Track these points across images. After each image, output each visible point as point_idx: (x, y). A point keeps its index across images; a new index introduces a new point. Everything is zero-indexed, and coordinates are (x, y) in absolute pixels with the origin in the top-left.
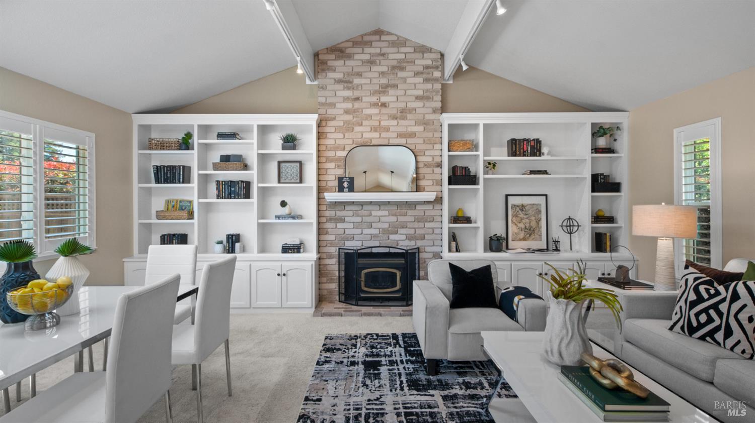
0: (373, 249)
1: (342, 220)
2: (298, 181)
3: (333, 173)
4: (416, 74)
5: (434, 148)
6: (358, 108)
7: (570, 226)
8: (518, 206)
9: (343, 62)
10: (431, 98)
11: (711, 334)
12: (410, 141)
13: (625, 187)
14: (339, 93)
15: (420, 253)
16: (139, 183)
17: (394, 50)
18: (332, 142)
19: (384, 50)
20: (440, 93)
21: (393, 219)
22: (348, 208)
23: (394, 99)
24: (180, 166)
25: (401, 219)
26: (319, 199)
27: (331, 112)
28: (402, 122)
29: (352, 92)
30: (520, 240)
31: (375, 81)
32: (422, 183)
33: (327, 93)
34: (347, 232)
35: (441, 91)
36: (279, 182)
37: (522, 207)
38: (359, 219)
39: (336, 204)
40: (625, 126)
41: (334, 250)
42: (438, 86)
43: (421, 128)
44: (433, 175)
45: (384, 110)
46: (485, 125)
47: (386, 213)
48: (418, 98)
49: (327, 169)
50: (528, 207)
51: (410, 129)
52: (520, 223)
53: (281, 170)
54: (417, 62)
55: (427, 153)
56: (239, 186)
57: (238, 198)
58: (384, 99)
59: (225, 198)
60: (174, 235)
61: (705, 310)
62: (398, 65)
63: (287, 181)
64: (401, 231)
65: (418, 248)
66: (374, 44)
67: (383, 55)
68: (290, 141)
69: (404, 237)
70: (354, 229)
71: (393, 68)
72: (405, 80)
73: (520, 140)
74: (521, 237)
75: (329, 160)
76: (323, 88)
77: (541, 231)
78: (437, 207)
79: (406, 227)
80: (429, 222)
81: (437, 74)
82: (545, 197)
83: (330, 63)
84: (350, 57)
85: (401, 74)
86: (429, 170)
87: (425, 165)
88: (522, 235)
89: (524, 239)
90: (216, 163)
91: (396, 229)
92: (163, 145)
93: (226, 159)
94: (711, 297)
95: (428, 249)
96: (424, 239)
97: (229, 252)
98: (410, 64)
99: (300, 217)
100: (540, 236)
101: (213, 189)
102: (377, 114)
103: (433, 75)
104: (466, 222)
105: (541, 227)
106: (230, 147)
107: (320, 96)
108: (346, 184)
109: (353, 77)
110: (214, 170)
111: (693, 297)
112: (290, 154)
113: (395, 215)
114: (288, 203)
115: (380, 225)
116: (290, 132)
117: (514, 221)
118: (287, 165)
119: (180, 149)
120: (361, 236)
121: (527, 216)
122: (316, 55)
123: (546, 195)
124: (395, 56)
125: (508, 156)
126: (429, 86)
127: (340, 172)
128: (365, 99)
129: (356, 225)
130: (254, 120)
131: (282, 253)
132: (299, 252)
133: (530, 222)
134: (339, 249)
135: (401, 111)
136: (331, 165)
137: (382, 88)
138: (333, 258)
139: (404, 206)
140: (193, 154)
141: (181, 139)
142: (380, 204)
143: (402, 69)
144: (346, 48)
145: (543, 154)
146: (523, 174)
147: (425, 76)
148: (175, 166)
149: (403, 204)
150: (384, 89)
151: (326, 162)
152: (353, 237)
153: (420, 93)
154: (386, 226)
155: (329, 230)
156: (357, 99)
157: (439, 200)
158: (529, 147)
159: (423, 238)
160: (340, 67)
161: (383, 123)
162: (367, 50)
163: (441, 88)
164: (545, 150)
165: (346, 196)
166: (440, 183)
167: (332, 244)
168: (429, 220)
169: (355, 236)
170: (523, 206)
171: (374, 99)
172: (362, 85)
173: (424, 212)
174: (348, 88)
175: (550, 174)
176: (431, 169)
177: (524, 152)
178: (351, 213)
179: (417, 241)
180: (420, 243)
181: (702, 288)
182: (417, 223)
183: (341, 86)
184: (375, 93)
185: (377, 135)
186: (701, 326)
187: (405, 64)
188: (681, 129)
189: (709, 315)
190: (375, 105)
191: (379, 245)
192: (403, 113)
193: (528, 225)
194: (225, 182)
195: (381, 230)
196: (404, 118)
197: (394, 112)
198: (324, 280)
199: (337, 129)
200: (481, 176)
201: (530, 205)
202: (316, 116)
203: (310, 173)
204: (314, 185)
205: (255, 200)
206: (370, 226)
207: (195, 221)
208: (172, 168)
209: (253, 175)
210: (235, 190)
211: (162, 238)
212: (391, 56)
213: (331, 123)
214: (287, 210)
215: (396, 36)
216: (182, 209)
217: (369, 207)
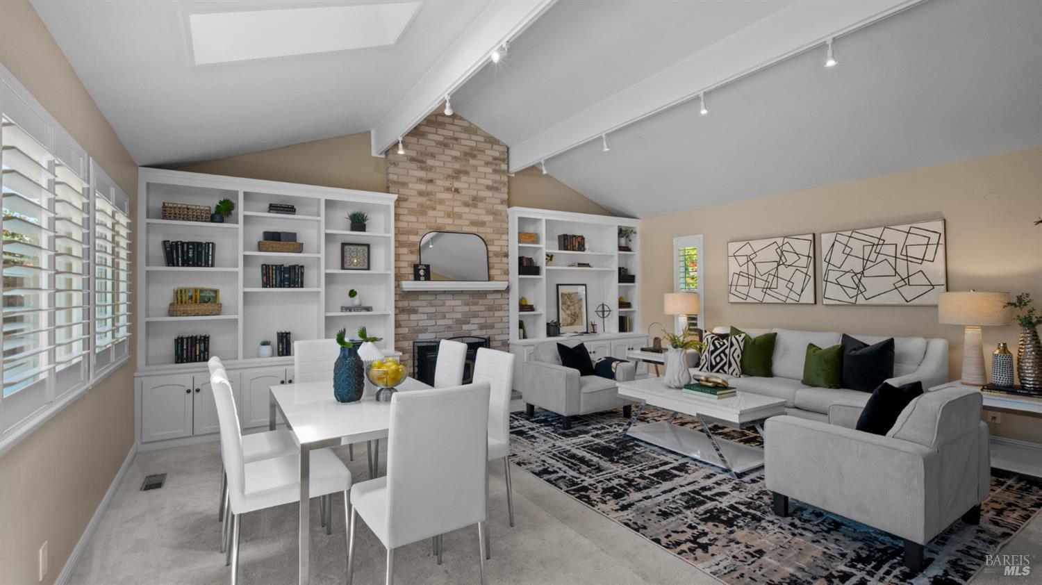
1: (414, 311)
2: (366, 267)
3: (409, 259)
4: (487, 164)
5: (502, 238)
6: (431, 191)
7: (603, 311)
8: (565, 295)
9: (416, 139)
10: (499, 189)
11: (722, 368)
12: (481, 230)
13: (637, 279)
14: (411, 173)
15: (490, 343)
17: (466, 136)
18: (406, 224)
19: (457, 135)
20: (507, 186)
21: (466, 309)
22: (421, 297)
23: (466, 186)
24: (209, 243)
25: (474, 308)
26: (398, 286)
27: (407, 192)
28: (474, 210)
29: (425, 173)
30: (568, 325)
31: (448, 165)
32: (493, 272)
33: (397, 170)
34: (421, 324)
35: (507, 183)
37: (569, 296)
38: (432, 310)
39: (409, 294)
40: (638, 230)
41: (409, 345)
42: (505, 179)
43: (489, 218)
44: (501, 264)
45: (457, 196)
46: (546, 220)
47: (459, 302)
48: (489, 188)
50: (573, 295)
51: (481, 218)
52: (567, 309)
53: (345, 254)
54: (487, 152)
55: (496, 242)
56: (295, 272)
57: (292, 287)
58: (457, 185)
59: (276, 287)
61: (719, 355)
62: (470, 152)
63: (352, 267)
64: (474, 321)
65: (489, 338)
66: (448, 126)
67: (456, 139)
68: (358, 222)
69: (477, 327)
70: (428, 320)
71: (466, 154)
72: (475, 167)
73: (570, 236)
74: (569, 323)
75: (403, 245)
76: (394, 164)
77: (582, 317)
78: (505, 295)
79: (478, 317)
80: (499, 310)
81: (504, 167)
82: (585, 286)
85: (473, 162)
86: (498, 260)
87: (494, 255)
88: (569, 321)
89: (571, 324)
90: (260, 242)
91: (470, 319)
92: (189, 214)
93: (271, 237)
94: (721, 346)
95: (497, 338)
96: (495, 328)
97: (282, 355)
98: (481, 153)
99: (368, 309)
100: (582, 320)
101: (257, 274)
102: (451, 199)
103: (500, 167)
104: (530, 310)
105: (583, 313)
106: (280, 223)
107: (392, 174)
108: (422, 272)
109: (426, 157)
110: (258, 251)
111: (712, 348)
112: (358, 236)
113: (467, 304)
114: (358, 292)
115: (453, 316)
116: (357, 210)
117: (563, 308)
118: (352, 248)
119: (208, 221)
120: (435, 327)
121: (572, 303)
123: (587, 285)
124: (468, 142)
125: (560, 249)
126: (497, 177)
127: (415, 259)
128: (439, 182)
129: (432, 316)
130: (322, 193)
133: (574, 309)
134: (414, 342)
135: (473, 199)
137: (455, 173)
138: (407, 353)
139: (476, 295)
140: (237, 229)
141: (213, 207)
142: (454, 293)
143: (474, 156)
145: (586, 249)
146: (569, 266)
147: (494, 167)
148: (201, 244)
149: (476, 293)
150: (457, 174)
151: (399, 246)
153: (490, 183)
154: (459, 316)
155: (404, 322)
156: (431, 181)
157: (508, 290)
158: (577, 243)
159: (492, 327)
160: (413, 145)
162: (441, 131)
163: (507, 180)
164: (587, 246)
165: (422, 285)
166: (506, 272)
167: (407, 338)
168: (497, 309)
169: (429, 328)
170: (569, 294)
171: (448, 184)
172: (435, 167)
173: (494, 301)
174: (422, 169)
175: (591, 267)
176: (501, 259)
177: (573, 246)
178: (424, 303)
179: (487, 330)
180: (490, 333)
181: (716, 342)
182: (487, 312)
183: (414, 165)
184: (449, 177)
185: (450, 221)
186: (717, 364)
187: (476, 153)
188: (678, 238)
189: (721, 357)
190: (448, 189)
192: (474, 202)
193: (573, 311)
194: (276, 266)
195: (454, 320)
196: (475, 206)
197: (467, 199)
199: (412, 212)
200: (544, 268)
201: (574, 293)
203: (383, 260)
204: (392, 272)
205: (322, 289)
206: (444, 317)
207: (240, 317)
208: (196, 246)
209: (319, 259)
210: (290, 277)
211: (179, 341)
212: (464, 142)
213: (403, 204)
214: (356, 301)
215: (469, 122)
216: (205, 301)
217: (442, 297)
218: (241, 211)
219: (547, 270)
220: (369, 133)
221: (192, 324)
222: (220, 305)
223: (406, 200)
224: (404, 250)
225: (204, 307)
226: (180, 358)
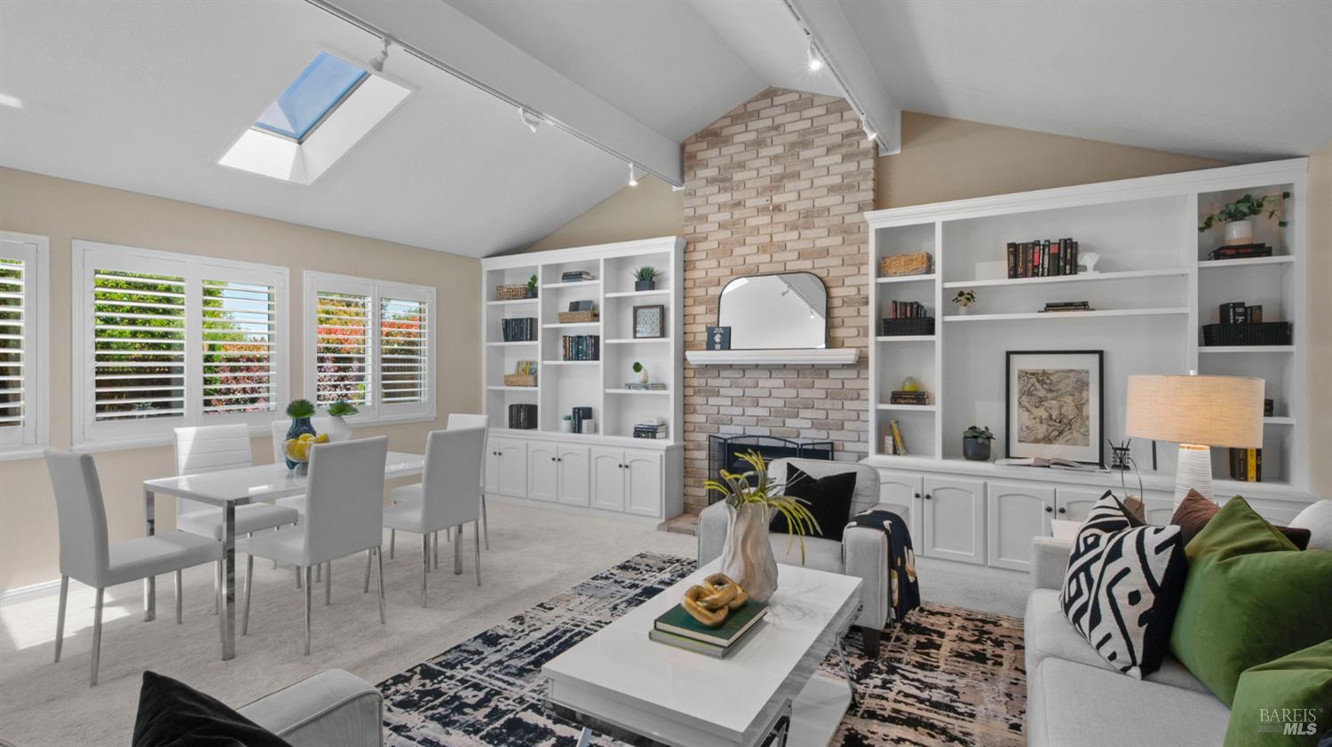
0: (760, 439)
1: (716, 393)
2: (658, 335)
3: (703, 321)
4: (831, 149)
5: (861, 272)
6: (740, 219)
8: (1033, 374)
9: (718, 150)
10: (855, 187)
12: (820, 263)
13: (1304, 333)
14: (712, 199)
15: (835, 453)
16: (488, 341)
17: (794, 116)
18: (701, 274)
19: (778, 121)
20: (872, 176)
22: (723, 374)
23: (794, 196)
24: (527, 319)
25: (805, 393)
27: (701, 228)
28: (805, 233)
29: (729, 195)
30: (1037, 441)
31: (763, 172)
32: (839, 333)
33: (696, 202)
34: (723, 411)
35: (872, 171)
36: (635, 337)
37: (1042, 377)
38: (739, 392)
39: (707, 368)
40: (1299, 190)
41: (702, 438)
42: (868, 164)
43: (838, 240)
44: (859, 318)
45: (779, 217)
46: (946, 224)
47: (780, 383)
48: (832, 189)
49: (695, 315)
50: (1057, 376)
51: (821, 243)
52: (1037, 407)
53: (638, 320)
54: (832, 129)
55: (847, 281)
56: (587, 343)
57: (586, 360)
58: (778, 199)
59: (572, 360)
60: (521, 406)
62: (801, 139)
63: (644, 335)
64: (803, 413)
65: (832, 444)
66: (763, 114)
67: (776, 128)
68: (646, 278)
69: (809, 424)
70: (733, 407)
71: (793, 145)
72: (811, 162)
73: (1025, 245)
74: (1040, 436)
75: (697, 301)
76: (692, 194)
77: (1087, 427)
78: (864, 373)
79: (813, 407)
80: (851, 399)
82: (1097, 356)
83: (700, 156)
84: (727, 141)
85: (805, 154)
86: (850, 311)
87: (844, 302)
88: (1042, 430)
89: (1048, 440)
90: (564, 313)
91: (796, 410)
92: (514, 293)
93: (575, 306)
95: (848, 446)
96: (843, 428)
97: (575, 432)
98: (820, 135)
99: (658, 387)
100: (1086, 435)
101: (561, 347)
102: (767, 224)
103: (859, 146)
104: (915, 401)
105: (1088, 418)
106: (577, 291)
107: (687, 208)
108: (717, 338)
109: (731, 171)
110: (561, 323)
112: (648, 296)
113: (794, 386)
114: (643, 366)
115: (770, 402)
116: (645, 265)
117: (1025, 403)
118: (646, 311)
119: (526, 298)
120: (743, 418)
121: (1055, 394)
122: (683, 147)
123: (1101, 353)
124: (795, 125)
125: (1010, 277)
126: (852, 166)
127: (711, 319)
128: (749, 203)
129: (735, 402)
130: (602, 252)
131: (635, 437)
132: (654, 437)
133: (1061, 407)
134: (710, 436)
135: (805, 214)
136: (701, 309)
137: (776, 181)
138: (703, 450)
139: (808, 372)
140: (537, 303)
141: (526, 283)
142: (771, 369)
143: (806, 144)
144: (721, 129)
145: (1085, 269)
146: (1040, 312)
147: (844, 150)
148: (521, 320)
149: (808, 369)
150: (777, 183)
151: (694, 305)
152: (731, 419)
153: (837, 180)
154: (780, 403)
155: (697, 407)
156: (738, 204)
157: (862, 362)
158: (1046, 257)
159: (841, 427)
160: (713, 158)
161: (776, 238)
162: (754, 125)
163: (872, 166)
164: (1086, 259)
165: (719, 356)
166: (866, 332)
167: (702, 430)
168: (850, 397)
169: (734, 418)
170: (1044, 373)
171: (762, 201)
172: (744, 181)
173: (843, 383)
174: (726, 190)
175: (1093, 310)
176: (855, 309)
177: (1035, 267)
178: (727, 382)
179: (830, 432)
180: (835, 436)
182: (830, 401)
183: (715, 188)
184: (764, 191)
185: (766, 258)
187: (811, 137)
190: (761, 211)
191: (768, 434)
192: (808, 218)
193: (1056, 412)
194: (572, 338)
195: (772, 410)
196: (809, 227)
197: (794, 217)
198: (691, 481)
199: (709, 254)
200: (941, 320)
201: (1063, 371)
202: (673, 239)
204: (671, 340)
205: (601, 362)
206: (756, 404)
209: (599, 328)
211: (511, 408)
212: (789, 128)
214: (639, 376)
215: (797, 92)
216: (532, 373)
217: (755, 374)
218: (544, 285)
219: (944, 323)
221: (523, 394)
225: (528, 379)
226: (515, 424)
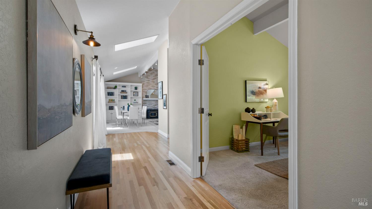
2: (137, 96)
3: (145, 94)
9: (147, 73)
18: (144, 88)
19: (154, 72)
23: (156, 81)
26: (142, 99)
28: (157, 85)
38: (149, 103)
39: (145, 100)
45: (154, 83)
47: (154, 102)
53: (134, 94)
57: (125, 99)
58: (154, 81)
59: (123, 99)
63: (135, 96)
66: (152, 71)
67: (154, 73)
68: (136, 88)
70: (148, 105)
71: (156, 75)
92: (111, 88)
93: (123, 91)
99: (137, 103)
101: (120, 97)
106: (124, 89)
107: (142, 80)
108: (147, 97)
109: (148, 76)
110: (121, 93)
112: (136, 91)
113: (156, 102)
116: (136, 86)
119: (114, 89)
124: (156, 73)
127: (146, 94)
130: (130, 84)
140: (117, 90)
141: (114, 87)
142: (153, 100)
150: (154, 79)
152: (148, 107)
154: (154, 104)
156: (149, 81)
162: (151, 72)
165: (147, 99)
171: (152, 81)
172: (150, 78)
174: (147, 78)
178: (147, 102)
183: (146, 78)
184: (152, 79)
185: (153, 87)
190: (152, 82)
191: (153, 108)
194: (123, 96)
197: (156, 83)
199: (145, 86)
202: (142, 84)
203: (140, 94)
204: (142, 97)
205: (130, 99)
206: (151, 105)
207: (118, 103)
208: (112, 93)
209: (129, 95)
210: (125, 97)
211: (110, 107)
213: (144, 85)
214: (136, 101)
216: (113, 101)
217: (151, 101)
218: (118, 87)
220: (138, 73)
221: (111, 104)
222: (115, 102)
223: (144, 84)
224: (144, 93)
225: (113, 102)
